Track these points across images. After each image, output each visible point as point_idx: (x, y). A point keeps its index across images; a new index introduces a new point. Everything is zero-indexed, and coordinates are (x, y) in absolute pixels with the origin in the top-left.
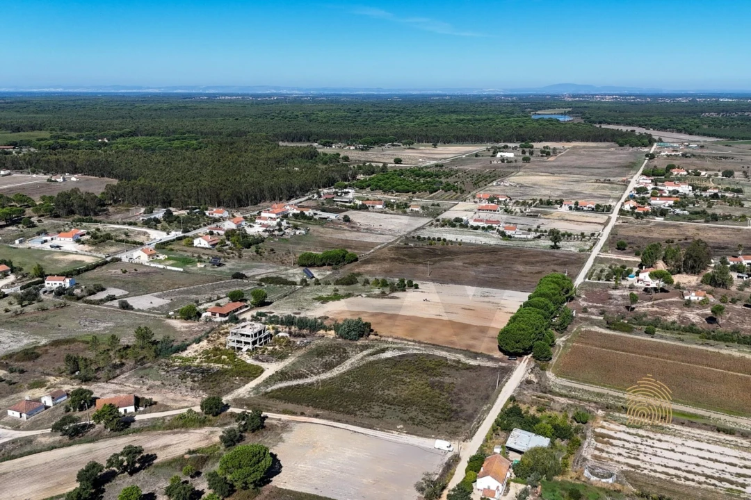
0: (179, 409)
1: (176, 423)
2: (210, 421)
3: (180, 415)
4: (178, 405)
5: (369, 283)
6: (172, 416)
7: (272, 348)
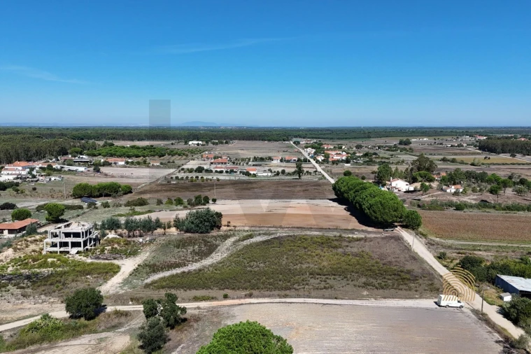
0: (19, 319)
1: (27, 339)
2: (86, 326)
3: (31, 324)
4: (15, 316)
5: (162, 203)
6: (13, 329)
7: (110, 247)
